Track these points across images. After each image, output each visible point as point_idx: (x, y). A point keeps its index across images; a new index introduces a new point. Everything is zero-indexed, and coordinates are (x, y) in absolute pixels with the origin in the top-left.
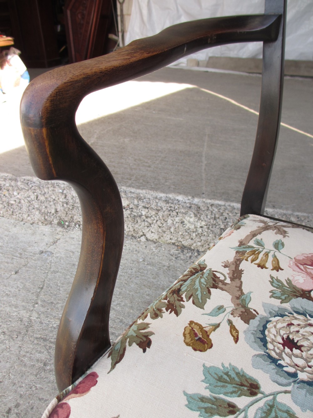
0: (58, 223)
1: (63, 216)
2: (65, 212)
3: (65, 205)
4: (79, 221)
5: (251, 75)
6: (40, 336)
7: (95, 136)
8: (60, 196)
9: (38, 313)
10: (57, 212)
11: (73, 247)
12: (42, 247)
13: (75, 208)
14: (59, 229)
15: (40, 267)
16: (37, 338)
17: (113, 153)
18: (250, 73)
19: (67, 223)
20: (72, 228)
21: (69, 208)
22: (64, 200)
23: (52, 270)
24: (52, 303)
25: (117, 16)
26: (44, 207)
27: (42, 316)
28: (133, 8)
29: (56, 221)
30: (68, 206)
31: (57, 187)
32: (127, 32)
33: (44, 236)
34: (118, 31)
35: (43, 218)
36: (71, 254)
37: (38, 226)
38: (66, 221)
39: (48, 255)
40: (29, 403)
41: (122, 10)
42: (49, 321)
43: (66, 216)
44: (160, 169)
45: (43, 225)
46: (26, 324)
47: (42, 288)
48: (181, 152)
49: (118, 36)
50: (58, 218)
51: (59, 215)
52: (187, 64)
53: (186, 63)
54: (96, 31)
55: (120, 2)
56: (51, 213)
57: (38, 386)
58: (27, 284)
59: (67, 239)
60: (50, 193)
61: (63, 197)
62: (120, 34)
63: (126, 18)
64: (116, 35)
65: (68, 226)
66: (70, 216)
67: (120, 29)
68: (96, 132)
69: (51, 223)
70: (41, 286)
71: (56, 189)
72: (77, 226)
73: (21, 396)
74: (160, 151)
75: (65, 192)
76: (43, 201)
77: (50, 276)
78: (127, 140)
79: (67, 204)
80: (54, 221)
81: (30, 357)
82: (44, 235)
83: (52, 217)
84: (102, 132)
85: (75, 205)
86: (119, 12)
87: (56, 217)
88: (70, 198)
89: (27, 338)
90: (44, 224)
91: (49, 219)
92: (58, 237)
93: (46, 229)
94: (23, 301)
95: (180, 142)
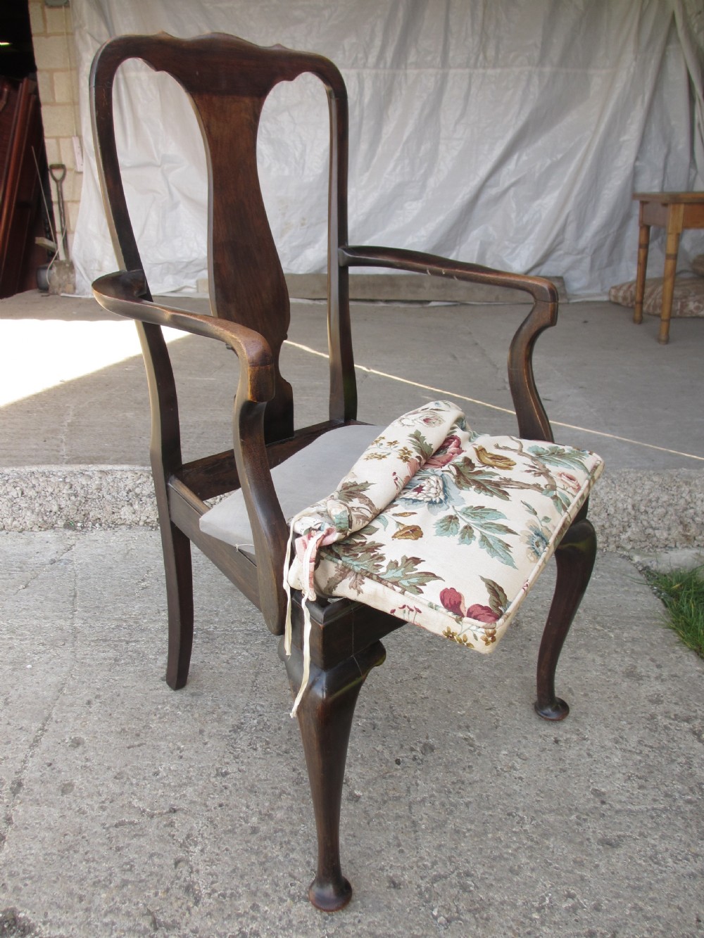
0: (64, 525)
1: (72, 514)
2: (76, 508)
3: (73, 498)
4: (99, 519)
5: (317, 302)
6: (96, 638)
7: (71, 413)
8: (61, 486)
9: (83, 619)
10: (62, 509)
11: (99, 550)
12: (50, 555)
13: (90, 500)
14: (69, 533)
15: (60, 576)
16: (92, 641)
17: (113, 434)
18: (315, 299)
19: (79, 524)
20: (90, 529)
21: (81, 502)
22: (70, 492)
23: (79, 577)
24: (98, 607)
25: (50, 203)
26: (37, 505)
27: (89, 620)
28: (84, 190)
29: (61, 523)
30: (79, 499)
31: (51, 476)
32: (73, 233)
33: (48, 544)
34: (55, 233)
35: (40, 520)
36: (101, 558)
37: (32, 533)
38: (77, 522)
39: (66, 564)
40: (112, 692)
41: (60, 194)
42: (102, 624)
43: (76, 514)
44: (199, 448)
45: (40, 531)
46: (70, 631)
47: (75, 596)
48: (225, 424)
49: (56, 242)
50: (64, 518)
51: (65, 513)
52: (197, 288)
53: (195, 287)
54: (8, 234)
55: (55, 179)
56: (51, 511)
57: (117, 678)
58: (50, 595)
59: (88, 543)
60: (42, 484)
61: (67, 487)
62: (60, 238)
63: (69, 206)
64: (51, 239)
65: (83, 527)
66: (83, 513)
67: (58, 228)
68: (69, 407)
69: (53, 527)
70: (73, 594)
71: (52, 479)
72: (97, 525)
73: (98, 689)
74: (192, 426)
75: (68, 480)
76: (33, 497)
77: (79, 583)
78: (130, 415)
79: (76, 496)
80: (59, 523)
81: (93, 658)
82: (47, 542)
83: (54, 517)
84: (81, 406)
85: (88, 496)
86: (54, 198)
87: (61, 517)
88: (79, 489)
89: (78, 643)
90: (43, 529)
91: (50, 520)
92: (71, 542)
93: (49, 535)
94: (54, 611)
95: (221, 410)
